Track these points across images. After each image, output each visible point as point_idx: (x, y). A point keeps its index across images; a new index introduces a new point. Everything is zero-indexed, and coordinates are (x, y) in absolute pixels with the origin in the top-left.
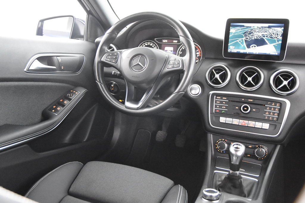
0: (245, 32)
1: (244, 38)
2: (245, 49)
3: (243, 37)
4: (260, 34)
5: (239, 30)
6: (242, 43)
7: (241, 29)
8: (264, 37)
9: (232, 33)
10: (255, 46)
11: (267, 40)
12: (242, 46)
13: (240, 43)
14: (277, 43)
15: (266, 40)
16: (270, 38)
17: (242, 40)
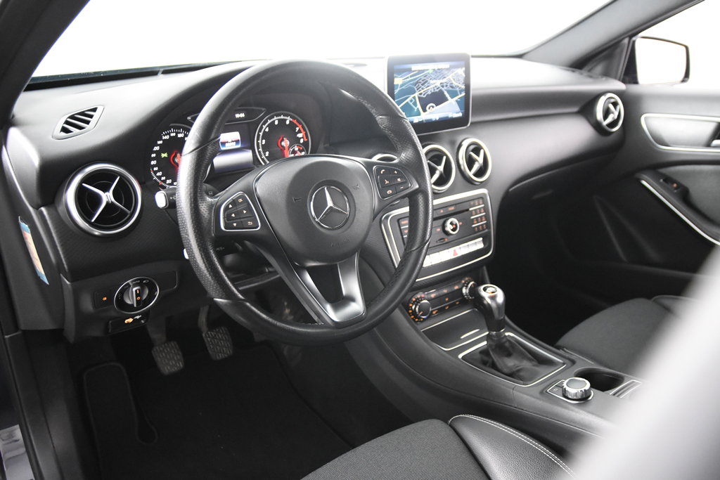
0: (417, 83)
1: (416, 95)
2: (419, 114)
3: (415, 92)
4: (438, 83)
5: (408, 78)
6: (415, 104)
7: (411, 76)
8: (443, 87)
9: (398, 85)
10: (433, 107)
11: (448, 92)
12: (416, 109)
13: (411, 104)
14: (460, 96)
15: (446, 93)
16: (451, 89)
17: (414, 98)
